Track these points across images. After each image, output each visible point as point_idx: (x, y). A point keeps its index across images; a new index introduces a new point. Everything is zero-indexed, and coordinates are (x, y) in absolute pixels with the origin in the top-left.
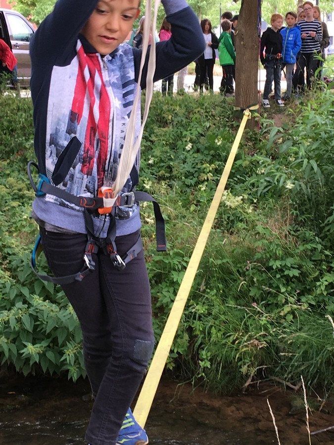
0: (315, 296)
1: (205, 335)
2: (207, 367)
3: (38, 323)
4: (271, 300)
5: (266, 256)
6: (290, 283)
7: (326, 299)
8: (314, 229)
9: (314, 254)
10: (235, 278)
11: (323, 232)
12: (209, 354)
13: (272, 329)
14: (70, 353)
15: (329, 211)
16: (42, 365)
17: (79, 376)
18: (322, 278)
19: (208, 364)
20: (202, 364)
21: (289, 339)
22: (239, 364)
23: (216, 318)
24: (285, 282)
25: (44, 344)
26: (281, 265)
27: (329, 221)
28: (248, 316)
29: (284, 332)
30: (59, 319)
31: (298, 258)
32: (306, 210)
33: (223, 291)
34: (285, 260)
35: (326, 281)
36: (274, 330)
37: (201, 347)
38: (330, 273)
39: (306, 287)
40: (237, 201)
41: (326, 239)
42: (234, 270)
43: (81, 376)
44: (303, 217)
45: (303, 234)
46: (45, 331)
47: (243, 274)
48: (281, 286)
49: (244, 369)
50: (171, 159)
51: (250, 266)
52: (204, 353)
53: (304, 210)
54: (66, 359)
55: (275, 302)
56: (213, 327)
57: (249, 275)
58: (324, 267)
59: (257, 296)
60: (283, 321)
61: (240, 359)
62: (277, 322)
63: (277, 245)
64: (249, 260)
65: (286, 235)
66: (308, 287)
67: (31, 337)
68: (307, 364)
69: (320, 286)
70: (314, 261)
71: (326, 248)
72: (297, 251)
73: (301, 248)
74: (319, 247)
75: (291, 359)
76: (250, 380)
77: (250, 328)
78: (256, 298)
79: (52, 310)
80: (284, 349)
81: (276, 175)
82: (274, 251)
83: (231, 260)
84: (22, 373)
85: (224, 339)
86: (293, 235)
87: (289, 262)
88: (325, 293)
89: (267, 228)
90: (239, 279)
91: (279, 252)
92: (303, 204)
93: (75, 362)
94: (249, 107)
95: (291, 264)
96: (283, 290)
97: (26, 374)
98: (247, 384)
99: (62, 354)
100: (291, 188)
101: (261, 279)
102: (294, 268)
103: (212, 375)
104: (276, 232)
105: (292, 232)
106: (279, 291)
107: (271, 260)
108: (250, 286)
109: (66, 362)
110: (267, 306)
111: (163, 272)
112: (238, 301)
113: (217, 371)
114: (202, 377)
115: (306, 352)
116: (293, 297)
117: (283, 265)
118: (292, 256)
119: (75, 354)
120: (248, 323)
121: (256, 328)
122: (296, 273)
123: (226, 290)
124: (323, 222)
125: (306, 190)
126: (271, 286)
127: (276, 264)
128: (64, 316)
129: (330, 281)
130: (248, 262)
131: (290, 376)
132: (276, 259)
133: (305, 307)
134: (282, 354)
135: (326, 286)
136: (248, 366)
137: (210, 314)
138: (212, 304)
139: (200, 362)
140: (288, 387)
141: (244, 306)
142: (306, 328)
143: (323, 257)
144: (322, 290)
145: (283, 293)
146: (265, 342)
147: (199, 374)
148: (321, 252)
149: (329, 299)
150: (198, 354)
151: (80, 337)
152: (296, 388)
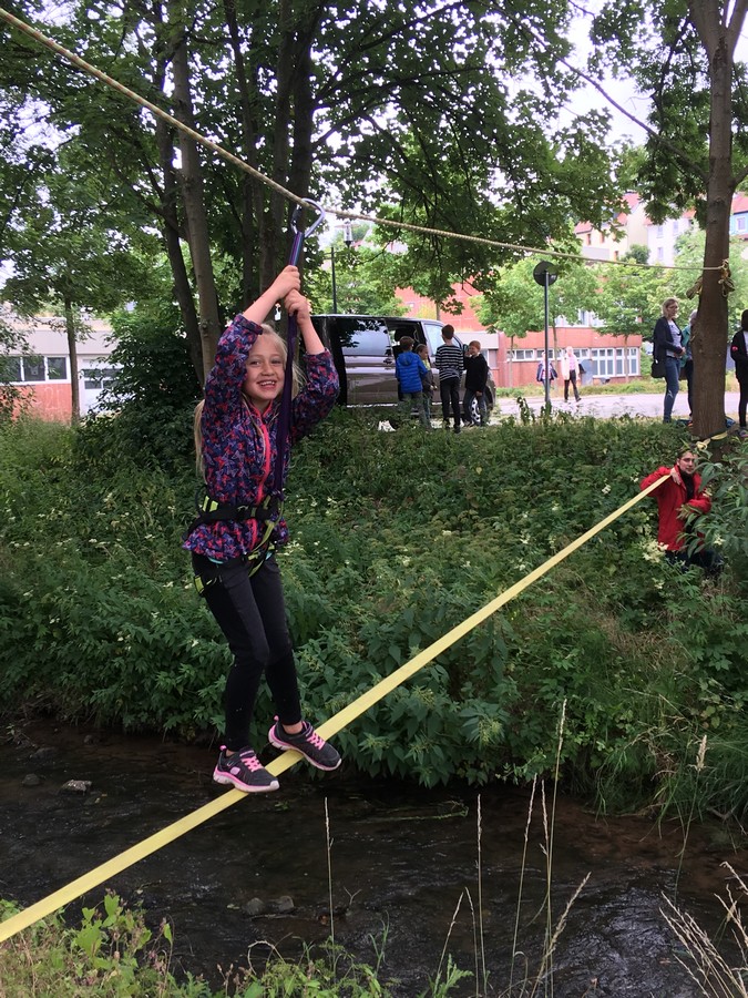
3: (385, 709)
14: (417, 749)
16: (390, 764)
17: (435, 781)
25: (392, 737)
43: (441, 781)
54: (413, 756)
67: (378, 728)
84: (369, 774)
93: (426, 761)
94: (710, 437)
97: (372, 776)
99: (408, 749)
100: (720, 544)
109: (413, 761)
119: (424, 751)
140: (713, 815)
151: (434, 730)
152: (725, 817)
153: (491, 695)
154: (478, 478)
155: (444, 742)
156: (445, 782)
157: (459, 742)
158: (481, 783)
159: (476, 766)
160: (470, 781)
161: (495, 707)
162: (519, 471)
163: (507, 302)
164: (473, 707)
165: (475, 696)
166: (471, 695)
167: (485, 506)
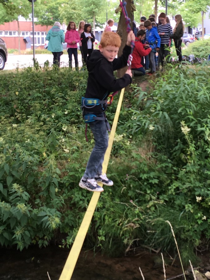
0: (168, 196)
1: (101, 220)
2: (103, 240)
4: (141, 198)
5: (138, 171)
6: (153, 187)
7: (175, 197)
8: (166, 154)
9: (167, 169)
10: (119, 185)
11: (172, 155)
12: (104, 232)
13: (142, 216)
14: (18, 233)
15: (176, 143)
17: (23, 247)
18: (172, 184)
19: (103, 238)
20: (100, 238)
21: (153, 222)
22: (123, 238)
23: (108, 210)
24: (149, 187)
25: (2, 228)
26: (147, 177)
27: (175, 149)
28: (128, 208)
29: (150, 218)
30: (11, 212)
31: (157, 172)
32: (162, 142)
33: (112, 193)
34: (149, 173)
35: (175, 186)
36: (144, 216)
37: (99, 228)
38: (177, 181)
39: (162, 190)
40: (120, 138)
41: (174, 160)
42: (119, 180)
43: (25, 248)
44: (160, 147)
45: (160, 158)
46: (3, 220)
47: (124, 182)
48: (147, 190)
49: (125, 241)
50: (78, 111)
51: (128, 177)
52: (101, 232)
53: (160, 142)
54: (16, 237)
55: (144, 199)
56: (106, 216)
57: (128, 183)
58: (173, 177)
59: (133, 195)
60: (148, 211)
61: (123, 235)
62: (145, 212)
63: (145, 164)
64: (127, 174)
65: (150, 158)
66: (163, 190)
68: (163, 237)
69: (171, 189)
70: (167, 174)
71: (174, 165)
72: (157, 168)
73: (159, 166)
74: (170, 165)
75: (154, 234)
76: (129, 248)
77: (129, 215)
78: (132, 197)
79: (6, 207)
80: (150, 228)
81: (143, 122)
82: (143, 168)
83: (117, 174)
85: (113, 222)
86: (154, 158)
87: (152, 174)
88: (174, 193)
89: (138, 154)
90: (122, 185)
91: (146, 169)
92: (159, 138)
93: (21, 239)
95: (153, 176)
96: (148, 192)
98: (127, 250)
99: (13, 234)
100: (152, 129)
101: (135, 185)
102: (155, 178)
103: (106, 245)
104: (143, 156)
105: (154, 156)
106: (146, 193)
107: (141, 174)
108: (128, 190)
109: (15, 239)
110: (138, 202)
111: (75, 182)
112: (121, 199)
113: (109, 242)
114: (100, 247)
115: (163, 230)
116: (154, 196)
117: (148, 176)
118: (154, 171)
119: (21, 234)
120: (128, 213)
121: (132, 216)
122: (156, 181)
123: (114, 193)
124: (172, 149)
125: (162, 130)
126: (141, 190)
127: (144, 176)
128: (14, 211)
129: (177, 186)
130: (127, 175)
131: (153, 244)
132: (144, 172)
133: (162, 202)
134: (149, 231)
135: (175, 189)
136: (128, 239)
137: (104, 207)
138: (105, 201)
139: (99, 237)
140: (152, 251)
141: (125, 202)
142: (163, 215)
143: (173, 171)
144: (172, 192)
145: (148, 194)
146: (138, 225)
147: (98, 244)
148: (172, 168)
149: (176, 197)
150: (97, 232)
151: (24, 223)
152: (157, 251)
153: (50, 204)
154: (17, 97)
155: (29, 228)
156: (27, 247)
157: (36, 228)
158: (45, 246)
159: (43, 239)
160: (40, 246)
161: (54, 210)
162: (38, 94)
163: (14, 9)
164: (44, 211)
165: (42, 206)
166: (40, 205)
167: (23, 111)
